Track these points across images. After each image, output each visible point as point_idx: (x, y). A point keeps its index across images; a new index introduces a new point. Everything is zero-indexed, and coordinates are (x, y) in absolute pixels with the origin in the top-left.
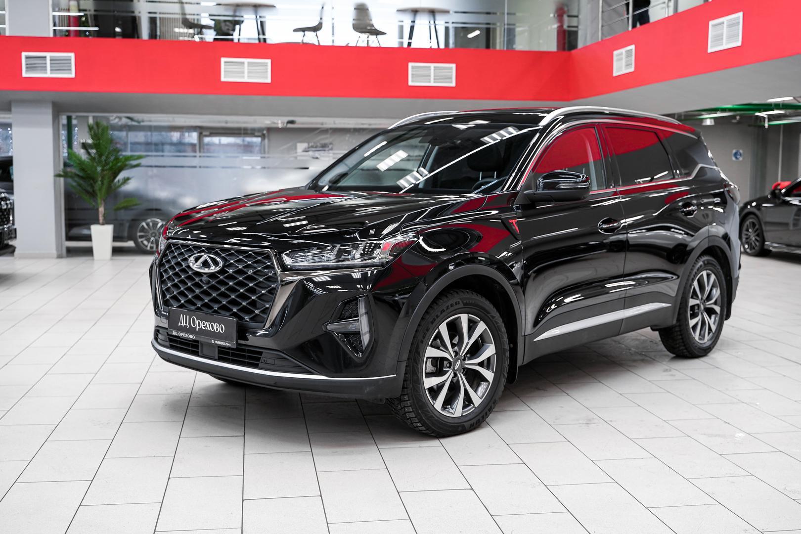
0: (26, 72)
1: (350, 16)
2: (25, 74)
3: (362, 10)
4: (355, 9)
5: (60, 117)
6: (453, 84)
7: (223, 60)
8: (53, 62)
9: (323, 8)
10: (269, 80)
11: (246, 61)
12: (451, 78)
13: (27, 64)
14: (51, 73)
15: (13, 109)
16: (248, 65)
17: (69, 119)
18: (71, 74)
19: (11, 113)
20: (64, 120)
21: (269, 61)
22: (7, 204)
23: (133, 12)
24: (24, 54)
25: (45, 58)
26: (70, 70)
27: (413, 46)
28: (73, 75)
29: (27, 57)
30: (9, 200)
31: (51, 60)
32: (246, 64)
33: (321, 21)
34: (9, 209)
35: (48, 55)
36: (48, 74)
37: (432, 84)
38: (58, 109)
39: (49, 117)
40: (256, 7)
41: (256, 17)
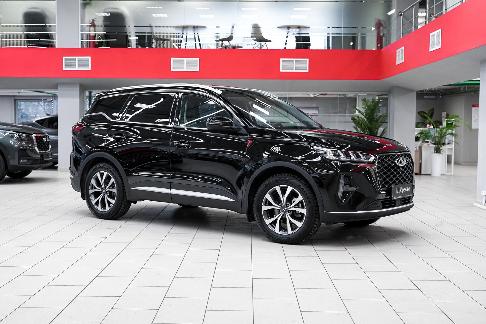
0: (65, 68)
1: (249, 31)
2: (64, 69)
3: (256, 28)
4: (252, 27)
5: (85, 92)
6: (307, 71)
7: (172, 59)
8: (79, 62)
9: (233, 27)
10: (198, 70)
11: (185, 59)
12: (306, 67)
13: (66, 64)
14: (78, 68)
15: (59, 88)
16: (186, 62)
17: (90, 93)
18: (89, 68)
19: (57, 90)
20: (87, 94)
21: (198, 59)
22: (46, 139)
23: (126, 33)
24: (64, 58)
25: (75, 59)
26: (89, 66)
27: (286, 49)
28: (90, 69)
29: (66, 60)
30: (49, 137)
31: (78, 60)
32: (185, 61)
33: (232, 35)
34: (48, 142)
35: (77, 58)
36: (77, 69)
37: (294, 71)
38: (83, 88)
39: (78, 92)
40: (195, 28)
41: (195, 33)
